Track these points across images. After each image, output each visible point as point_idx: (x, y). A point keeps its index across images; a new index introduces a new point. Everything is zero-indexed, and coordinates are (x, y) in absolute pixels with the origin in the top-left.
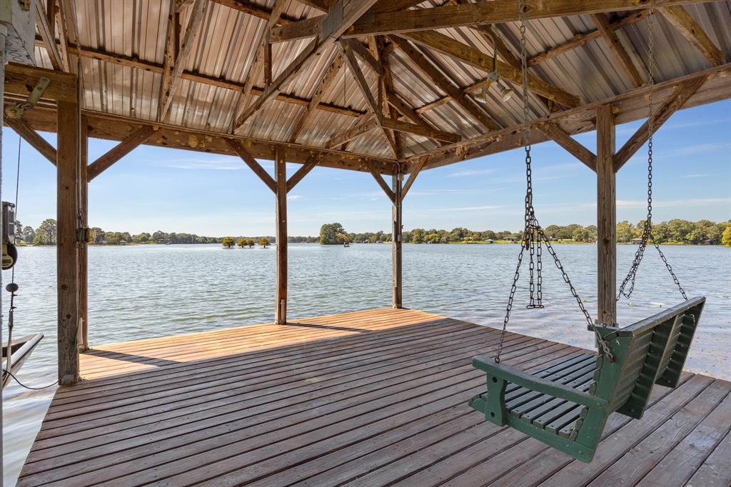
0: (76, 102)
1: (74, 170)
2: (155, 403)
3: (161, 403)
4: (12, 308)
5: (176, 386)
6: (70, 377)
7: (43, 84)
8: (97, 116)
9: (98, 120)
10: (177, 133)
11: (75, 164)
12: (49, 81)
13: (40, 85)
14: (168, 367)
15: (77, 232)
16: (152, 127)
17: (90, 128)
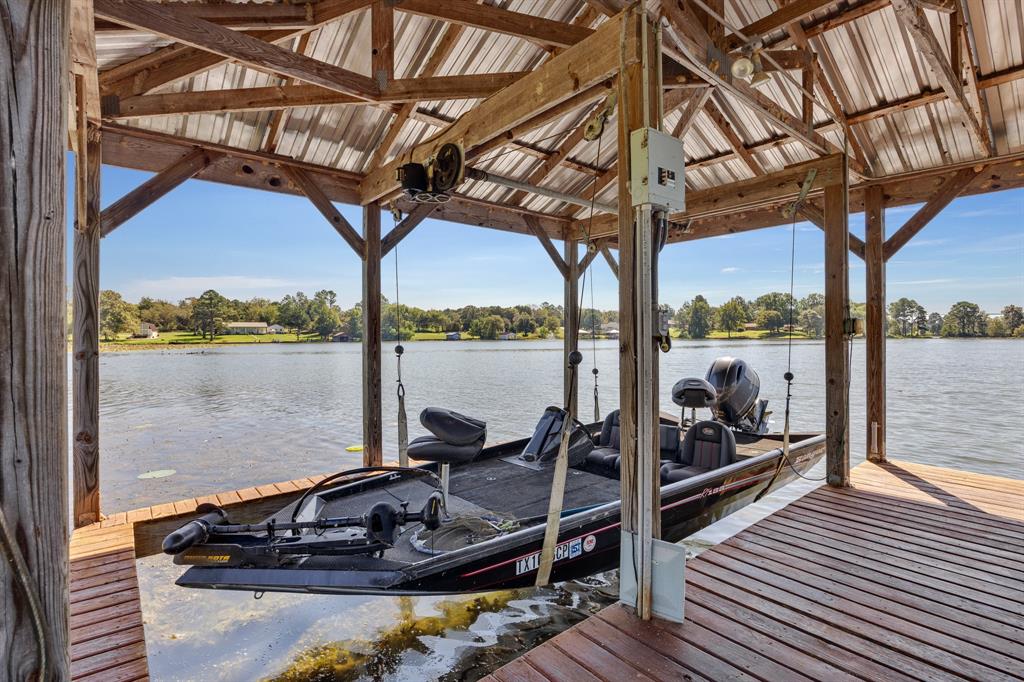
0: (842, 181)
1: (841, 256)
2: (899, 536)
3: (906, 539)
4: (789, 395)
5: (946, 533)
6: (837, 479)
7: (811, 176)
8: (892, 181)
9: (896, 184)
10: (1018, 164)
11: (841, 251)
12: (816, 170)
13: (808, 179)
14: (961, 510)
15: (844, 323)
16: (972, 169)
17: (887, 198)
